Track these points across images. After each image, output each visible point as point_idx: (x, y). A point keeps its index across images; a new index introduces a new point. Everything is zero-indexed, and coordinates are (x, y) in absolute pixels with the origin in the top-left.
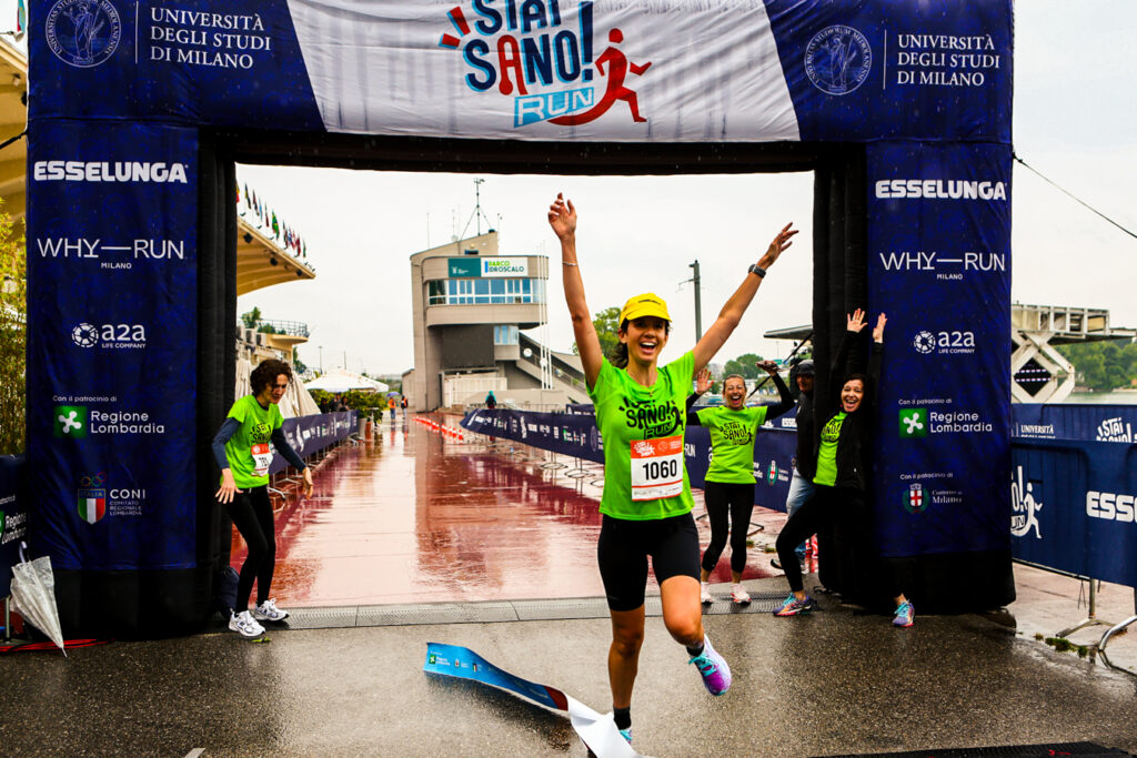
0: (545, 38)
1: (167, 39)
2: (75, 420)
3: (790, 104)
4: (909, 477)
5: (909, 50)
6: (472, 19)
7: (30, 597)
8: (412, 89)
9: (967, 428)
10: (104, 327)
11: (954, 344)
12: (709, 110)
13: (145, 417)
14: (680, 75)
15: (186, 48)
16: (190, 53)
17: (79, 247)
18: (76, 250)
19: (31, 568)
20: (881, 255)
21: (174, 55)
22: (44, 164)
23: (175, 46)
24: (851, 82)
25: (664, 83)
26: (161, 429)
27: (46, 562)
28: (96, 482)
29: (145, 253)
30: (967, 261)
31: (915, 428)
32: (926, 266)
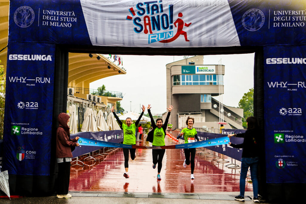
0: (158, 16)
1: (47, 19)
2: (17, 130)
3: (237, 34)
4: (278, 156)
5: (277, 16)
6: (136, 11)
7: (1, 182)
8: (117, 33)
9: (299, 141)
10: (27, 103)
11: (294, 112)
12: (210, 37)
13: (37, 130)
14: (201, 26)
15: (52, 22)
16: (54, 23)
17: (20, 79)
19: (2, 174)
20: (268, 83)
21: (49, 23)
22: (12, 55)
23: (49, 21)
24: (257, 27)
25: (196, 29)
26: (41, 133)
27: (7, 172)
28: (22, 148)
29: (39, 81)
30: (299, 85)
31: (280, 140)
32: (284, 86)
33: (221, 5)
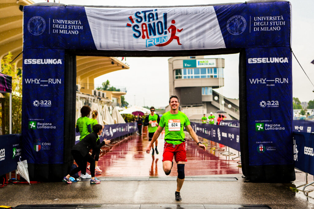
0: (154, 23)
1: (57, 27)
2: (34, 125)
3: (222, 38)
4: (259, 143)
5: (257, 21)
6: (135, 19)
7: (22, 170)
8: (119, 38)
9: (277, 129)
10: (41, 101)
11: (272, 104)
12: (200, 41)
13: (51, 124)
14: (191, 32)
16: (63, 31)
18: (34, 82)
19: (22, 163)
21: (59, 31)
22: (27, 60)
24: (240, 31)
25: (187, 34)
26: (55, 127)
27: (26, 161)
29: (51, 82)
30: (276, 81)
31: (260, 129)
32: (263, 82)
33: (208, 13)
